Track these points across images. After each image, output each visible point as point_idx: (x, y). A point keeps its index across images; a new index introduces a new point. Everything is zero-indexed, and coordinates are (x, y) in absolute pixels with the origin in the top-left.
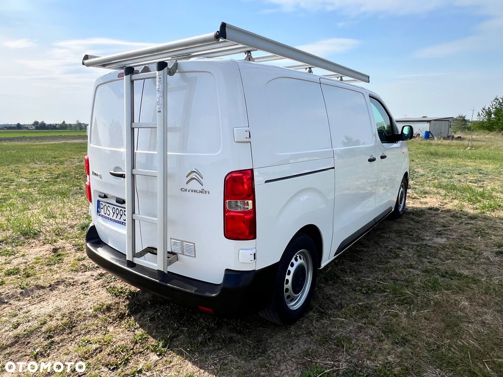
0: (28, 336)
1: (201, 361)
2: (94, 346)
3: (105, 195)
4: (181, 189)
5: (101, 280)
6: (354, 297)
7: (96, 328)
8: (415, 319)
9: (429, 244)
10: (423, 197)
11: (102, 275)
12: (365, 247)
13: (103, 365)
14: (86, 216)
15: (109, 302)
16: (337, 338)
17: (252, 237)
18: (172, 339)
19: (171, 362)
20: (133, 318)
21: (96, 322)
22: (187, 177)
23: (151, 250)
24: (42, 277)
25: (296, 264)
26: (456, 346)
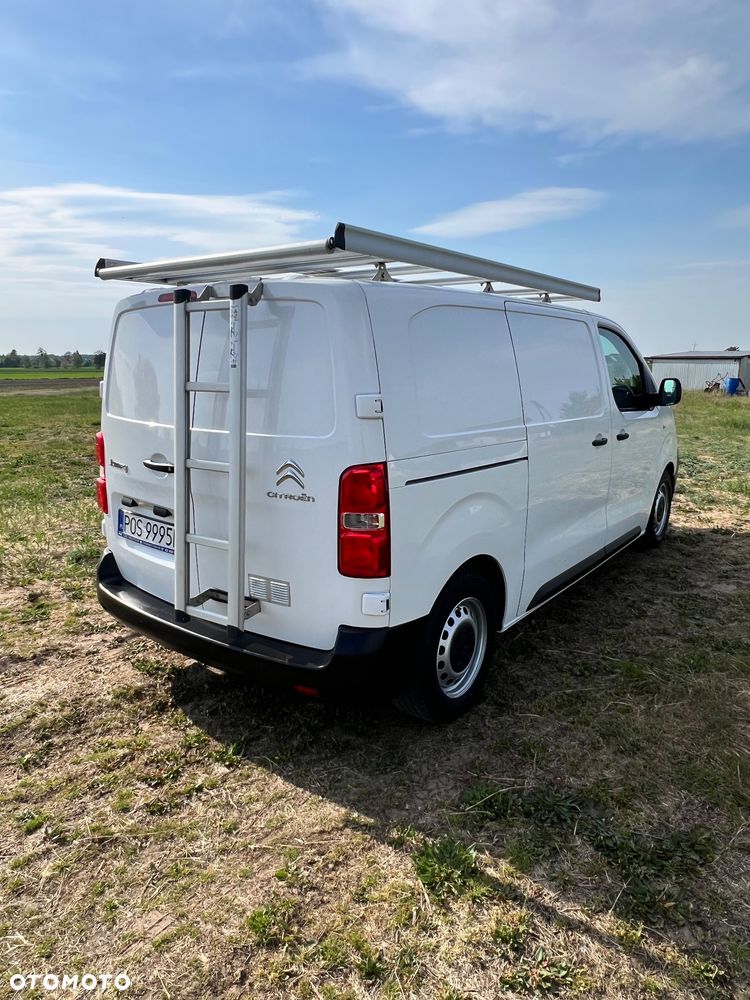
0: (9, 736)
1: (298, 775)
2: (121, 752)
3: (133, 501)
4: (268, 494)
5: (119, 649)
6: (558, 682)
7: (120, 725)
8: (658, 716)
9: (702, 595)
10: (704, 510)
11: (121, 640)
12: (588, 599)
13: (138, 779)
14: (80, 538)
15: (139, 684)
16: (524, 743)
17: (384, 573)
18: (248, 742)
19: (248, 776)
20: (180, 710)
21: (119, 715)
22: (278, 473)
23: (215, 595)
24: (17, 643)
25: (458, 621)
26: (720, 757)
